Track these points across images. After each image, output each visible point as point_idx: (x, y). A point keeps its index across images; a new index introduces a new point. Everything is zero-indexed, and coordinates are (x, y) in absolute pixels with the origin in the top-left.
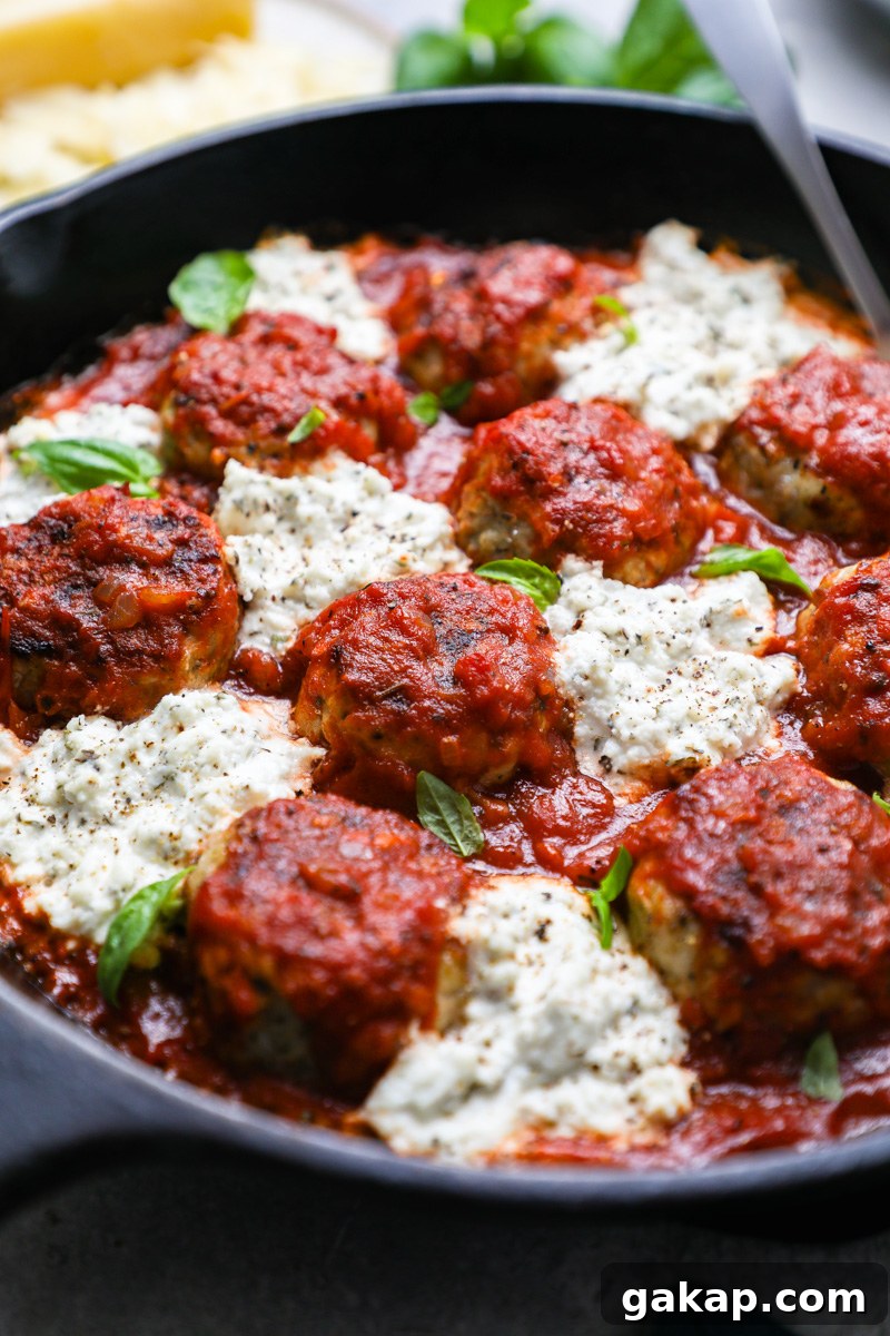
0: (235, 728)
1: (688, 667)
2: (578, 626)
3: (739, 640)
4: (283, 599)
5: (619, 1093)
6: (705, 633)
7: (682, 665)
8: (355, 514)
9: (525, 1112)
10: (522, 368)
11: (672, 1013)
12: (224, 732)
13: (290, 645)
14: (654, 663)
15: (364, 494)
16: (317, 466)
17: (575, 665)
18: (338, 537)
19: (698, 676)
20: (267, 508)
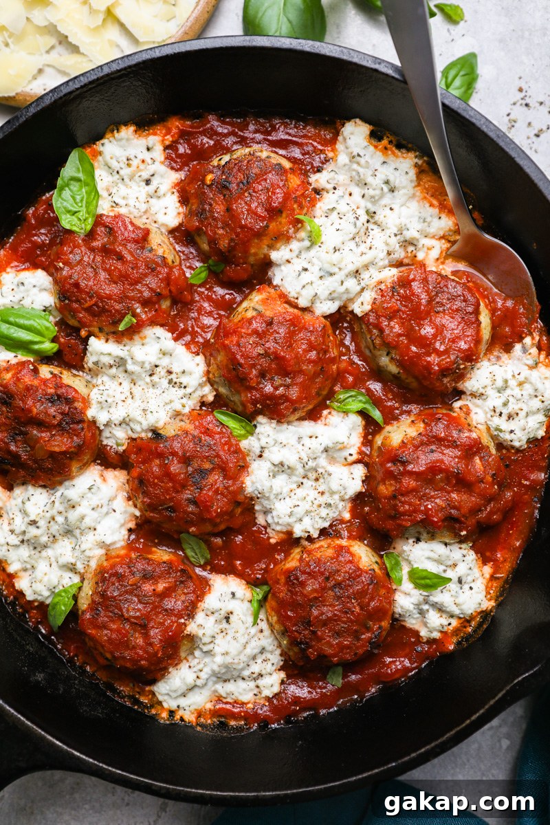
0: (98, 506)
1: (313, 475)
2: (260, 456)
3: (341, 458)
4: (120, 425)
5: (252, 684)
6: (324, 455)
7: (310, 475)
8: (156, 366)
9: (215, 691)
10: (252, 260)
11: (278, 652)
12: (93, 509)
13: (124, 448)
14: (295, 475)
15: (161, 356)
16: (136, 337)
17: (255, 485)
18: (148, 379)
19: (317, 480)
20: (111, 366)
